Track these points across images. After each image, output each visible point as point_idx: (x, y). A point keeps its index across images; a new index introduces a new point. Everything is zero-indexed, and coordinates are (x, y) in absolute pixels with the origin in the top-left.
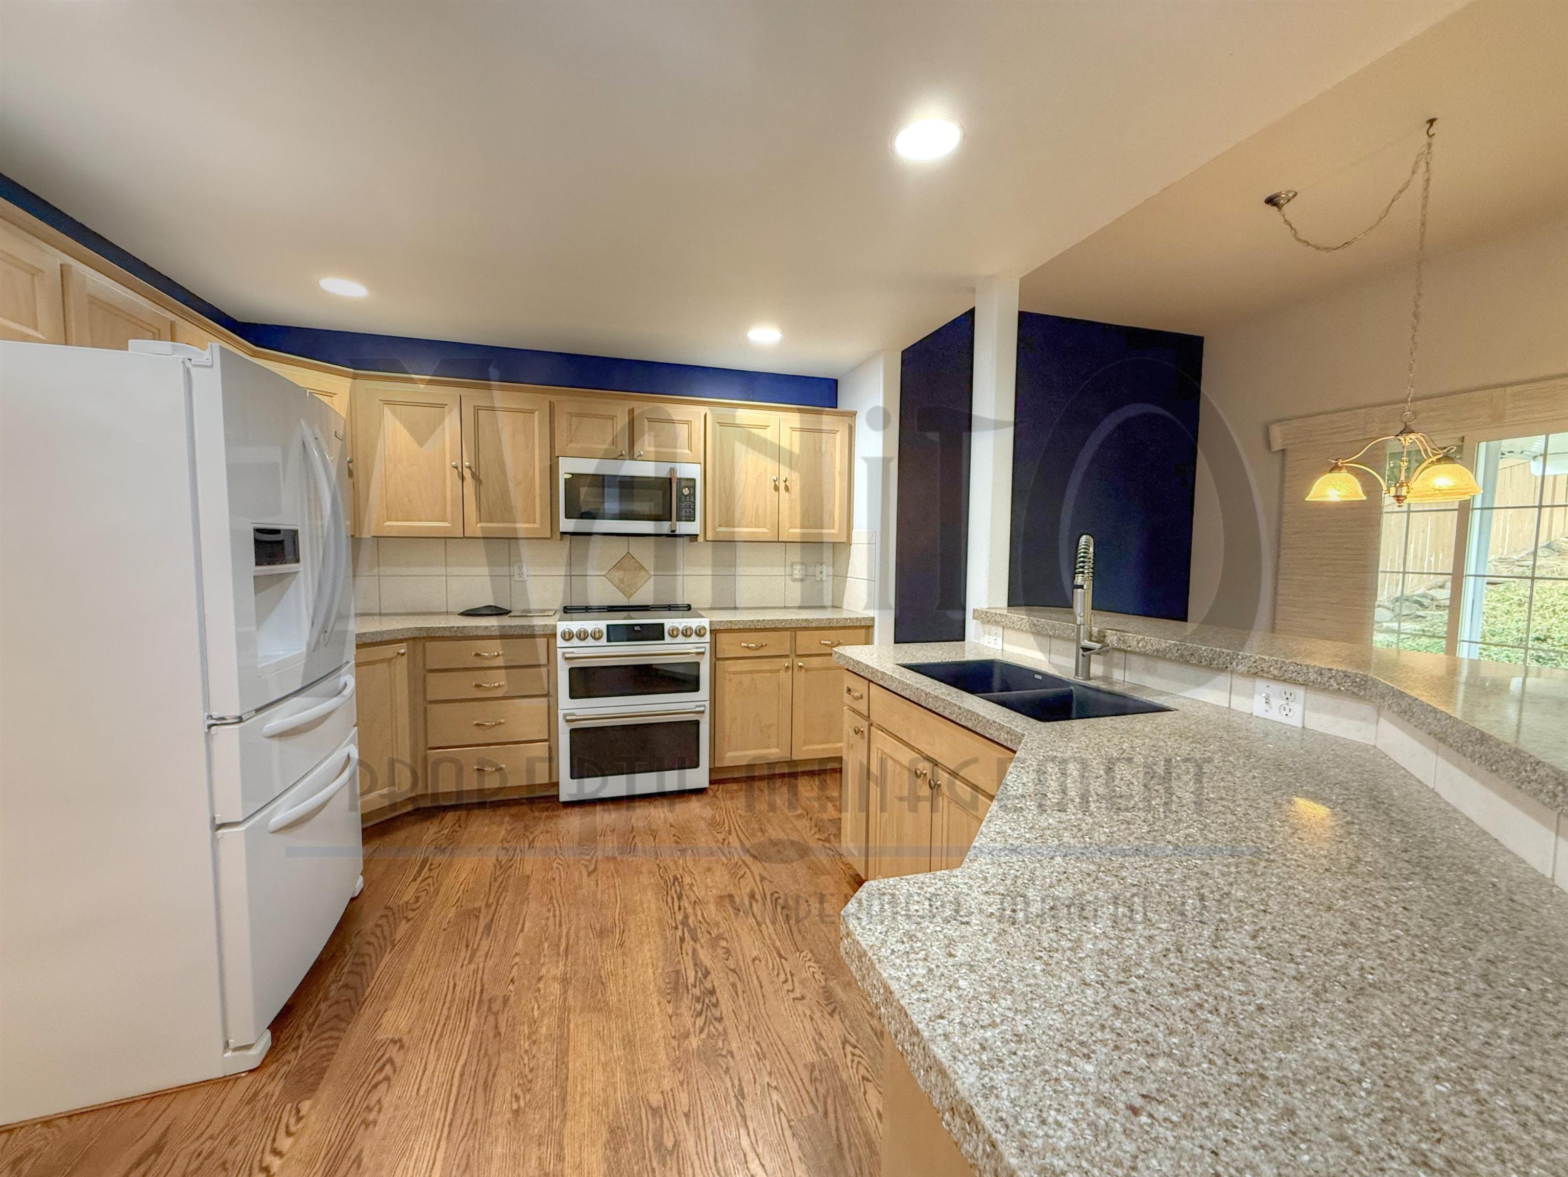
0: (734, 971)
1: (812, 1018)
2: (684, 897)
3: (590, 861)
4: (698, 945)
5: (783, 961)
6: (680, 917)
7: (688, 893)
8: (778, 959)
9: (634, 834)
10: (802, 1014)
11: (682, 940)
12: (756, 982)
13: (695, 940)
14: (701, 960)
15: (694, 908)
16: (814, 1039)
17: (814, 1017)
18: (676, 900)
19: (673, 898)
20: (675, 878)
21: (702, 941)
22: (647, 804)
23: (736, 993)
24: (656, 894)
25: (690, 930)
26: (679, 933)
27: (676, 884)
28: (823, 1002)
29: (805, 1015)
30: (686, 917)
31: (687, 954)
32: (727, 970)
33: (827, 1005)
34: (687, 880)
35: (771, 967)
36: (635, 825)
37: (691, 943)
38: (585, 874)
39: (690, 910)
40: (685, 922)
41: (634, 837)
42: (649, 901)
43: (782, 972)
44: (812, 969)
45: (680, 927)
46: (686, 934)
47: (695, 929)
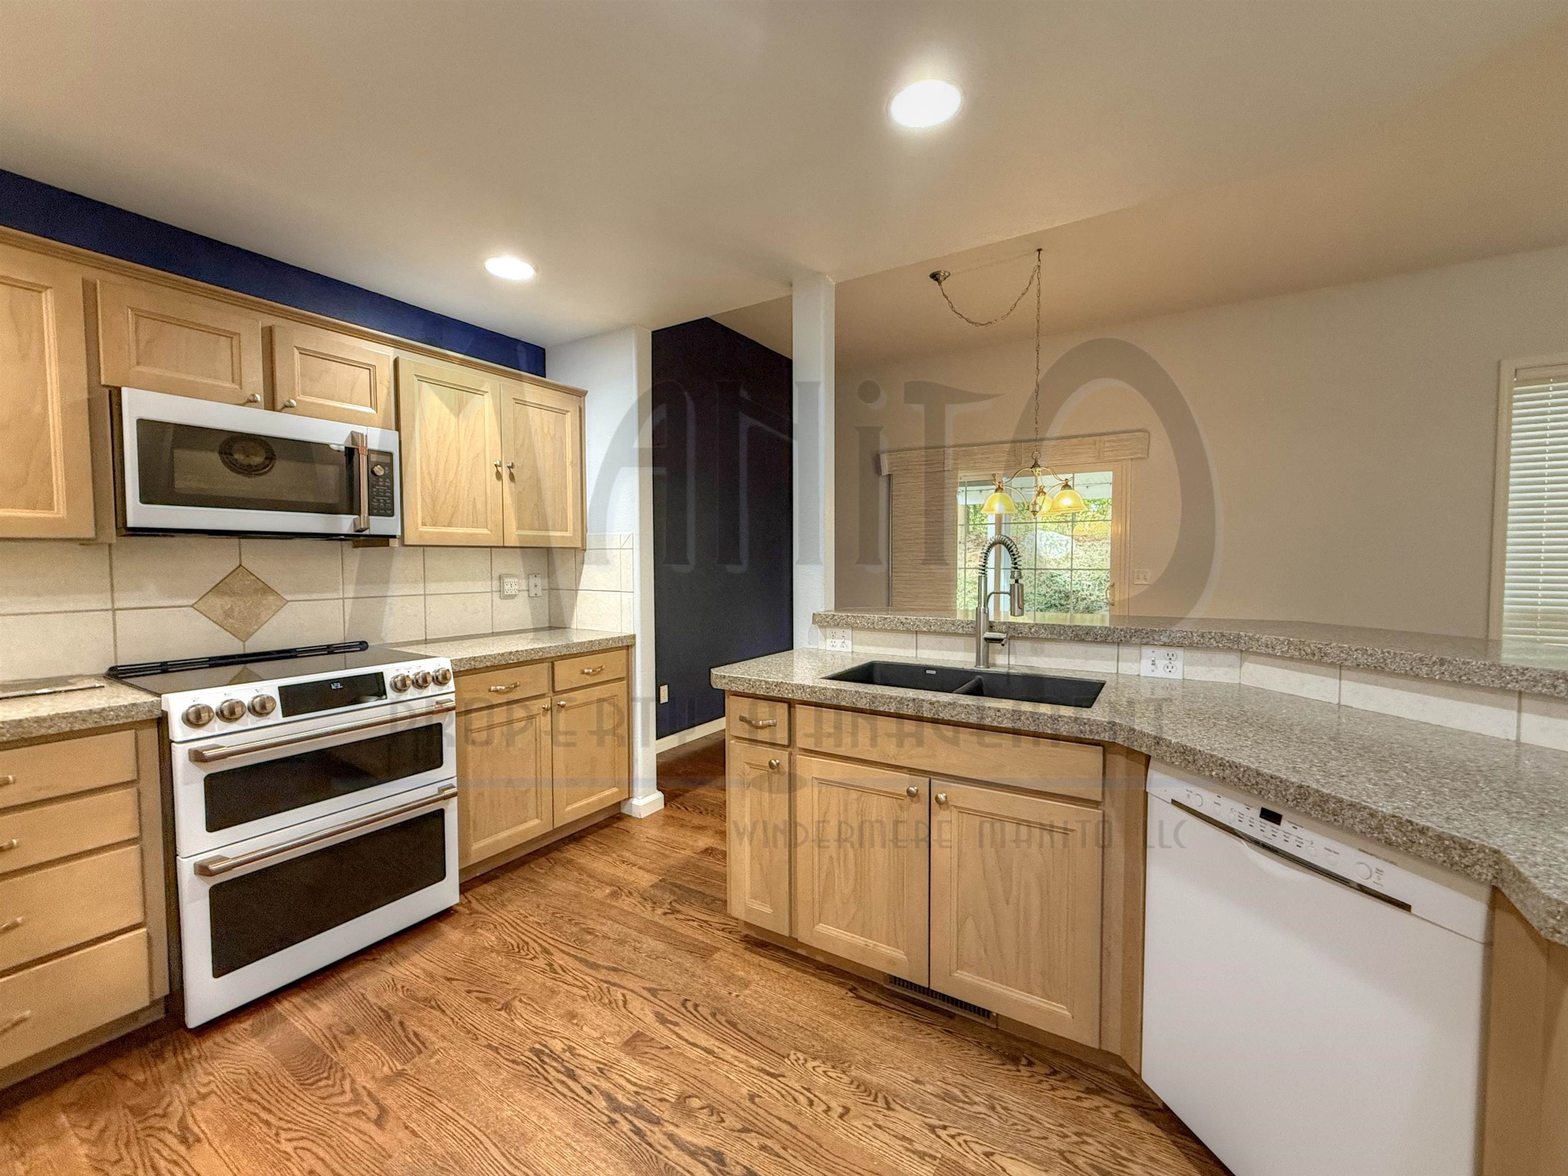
0: (745, 1130)
1: (879, 1127)
2: (579, 1072)
3: (357, 1100)
4: (666, 1124)
5: (780, 1079)
6: (602, 1104)
7: (575, 1062)
8: (774, 1081)
9: (396, 1018)
10: (866, 1129)
11: (638, 1132)
12: (785, 1127)
13: (657, 1122)
14: (694, 1145)
15: (608, 1079)
16: (907, 1149)
17: (880, 1123)
18: (570, 1083)
19: (563, 1082)
20: (538, 1053)
21: (666, 1116)
22: (369, 965)
23: (779, 1156)
24: (531, 1090)
25: (635, 1113)
26: (625, 1127)
27: (547, 1060)
28: (869, 1100)
29: (870, 1128)
30: (609, 1098)
31: (665, 1147)
32: (736, 1134)
33: (875, 1100)
34: (557, 1046)
35: (780, 1097)
36: (384, 1006)
37: (656, 1129)
38: (371, 1129)
39: (605, 1085)
40: (616, 1107)
41: (401, 1024)
42: (532, 1108)
43: (797, 1095)
44: (820, 1070)
45: (616, 1116)
46: (636, 1122)
47: (640, 1106)
